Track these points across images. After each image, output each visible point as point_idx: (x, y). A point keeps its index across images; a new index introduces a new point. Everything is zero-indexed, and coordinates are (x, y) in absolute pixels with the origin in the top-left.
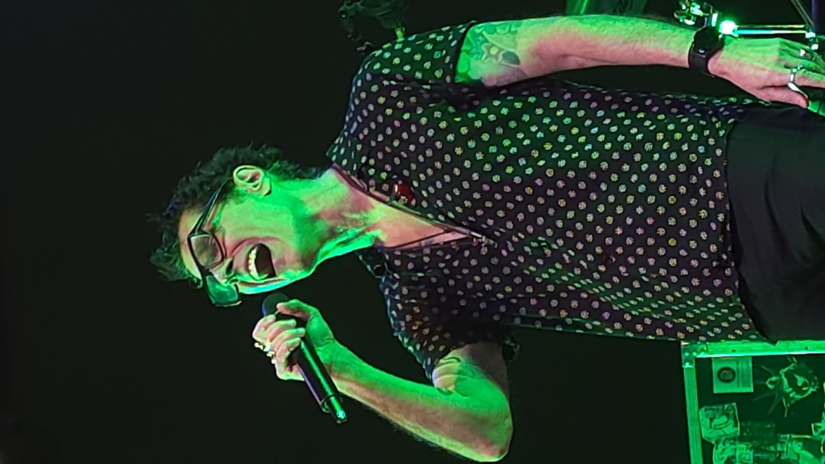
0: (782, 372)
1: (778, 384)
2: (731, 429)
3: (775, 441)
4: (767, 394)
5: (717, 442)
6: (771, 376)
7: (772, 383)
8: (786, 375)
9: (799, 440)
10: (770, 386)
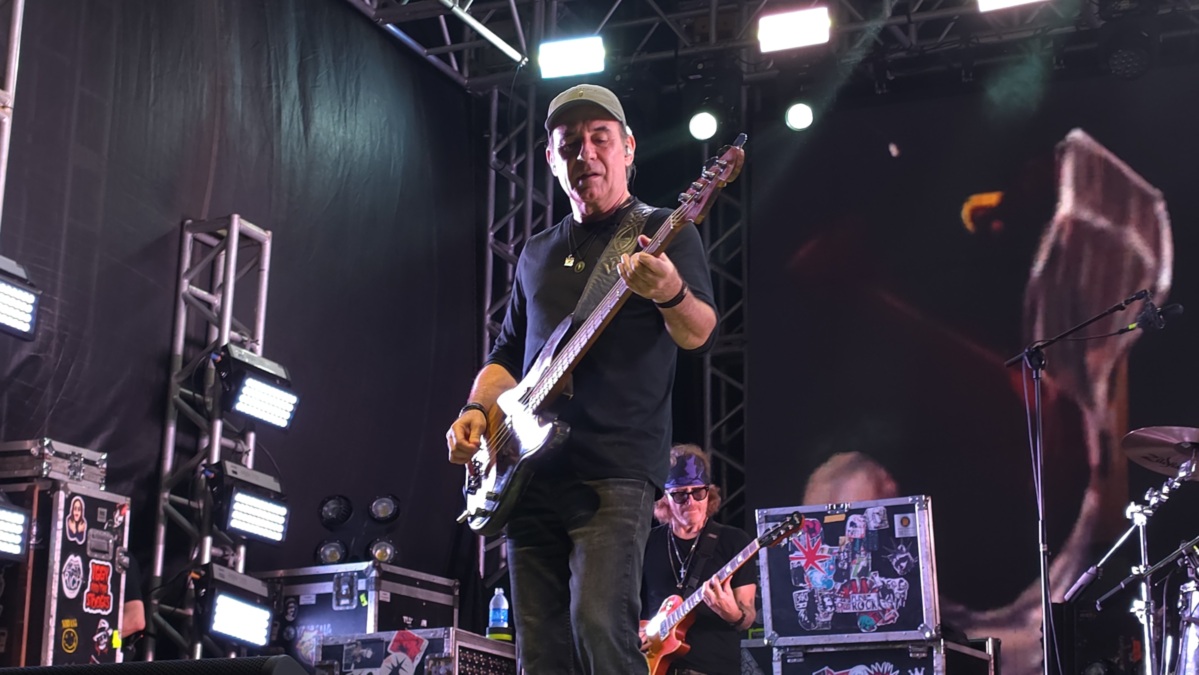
0: (909, 554)
1: (901, 552)
2: (873, 525)
3: (867, 550)
4: (894, 545)
5: (864, 517)
6: (905, 547)
8: (907, 557)
9: (867, 564)
10: (899, 547)
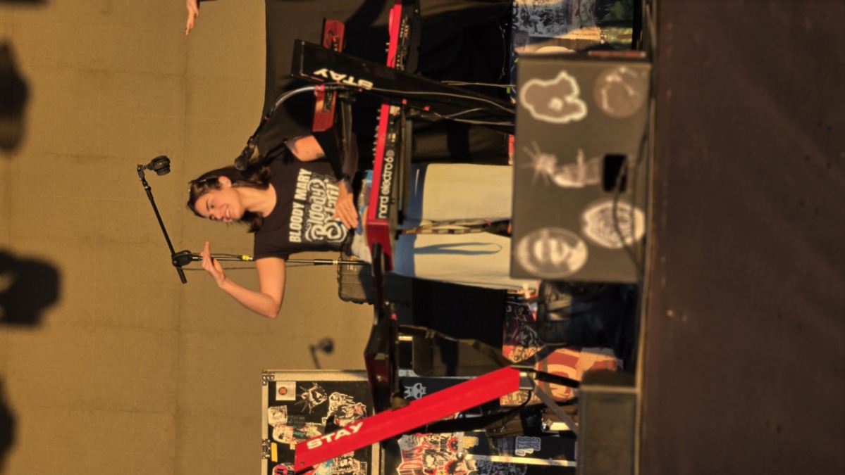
0: (310, 390)
1: (307, 397)
2: (284, 420)
3: (304, 426)
4: (301, 402)
5: (276, 426)
6: (304, 392)
7: (305, 396)
8: (312, 392)
9: (315, 426)
10: (304, 398)
